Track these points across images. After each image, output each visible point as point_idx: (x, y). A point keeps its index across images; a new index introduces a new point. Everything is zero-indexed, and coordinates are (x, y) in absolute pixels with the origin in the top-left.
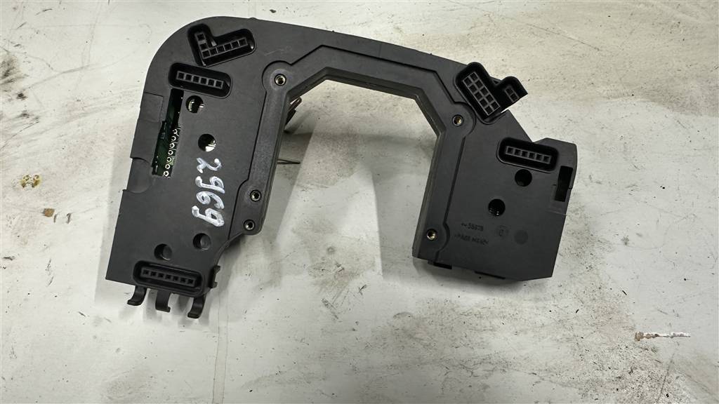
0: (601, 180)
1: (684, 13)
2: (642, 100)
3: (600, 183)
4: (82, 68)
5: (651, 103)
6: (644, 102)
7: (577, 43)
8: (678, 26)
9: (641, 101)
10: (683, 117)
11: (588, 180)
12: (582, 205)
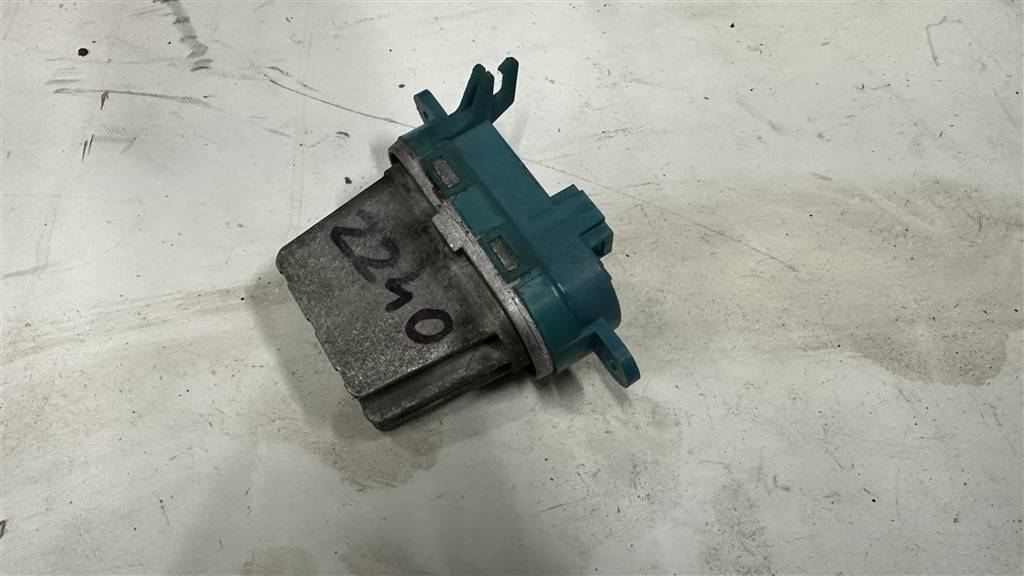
0: (789, 484)
1: (914, 214)
2: (852, 354)
3: (787, 489)
4: (36, 269)
5: (863, 360)
6: (854, 358)
7: (763, 257)
8: (905, 236)
9: (850, 357)
10: (907, 384)
11: (770, 483)
12: (762, 524)
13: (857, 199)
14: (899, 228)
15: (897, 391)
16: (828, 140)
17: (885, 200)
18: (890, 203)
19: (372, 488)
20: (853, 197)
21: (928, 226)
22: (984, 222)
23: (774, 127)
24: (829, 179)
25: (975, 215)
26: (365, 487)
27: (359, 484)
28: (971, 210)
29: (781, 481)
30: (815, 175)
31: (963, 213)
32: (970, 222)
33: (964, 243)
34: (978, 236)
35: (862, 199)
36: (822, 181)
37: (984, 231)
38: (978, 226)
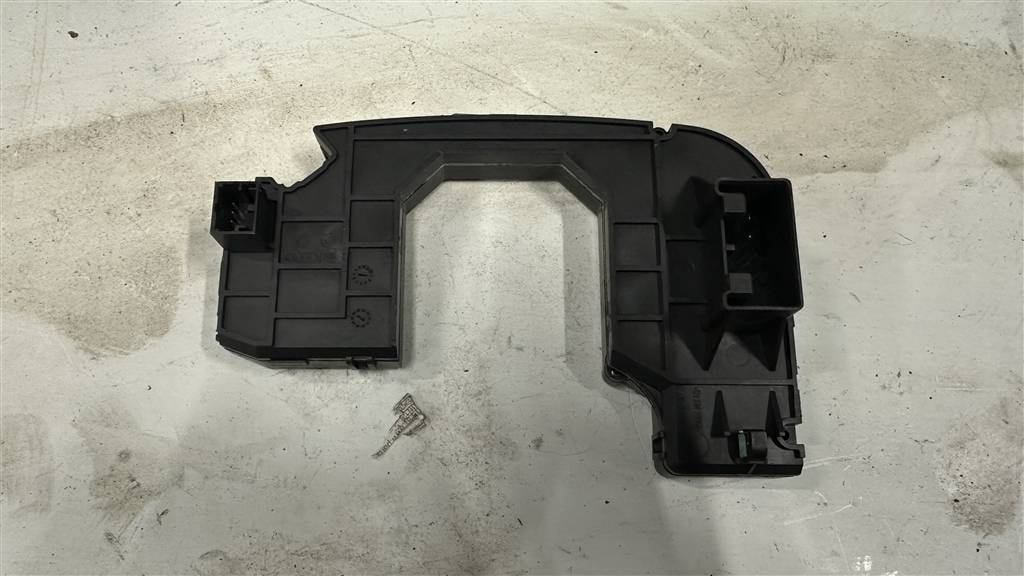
13: (651, 30)
14: (692, 64)
17: (683, 31)
18: (687, 35)
19: (105, 356)
20: (647, 28)
21: (726, 61)
22: (789, 54)
24: (625, 9)
25: (780, 47)
26: (99, 355)
27: (92, 352)
28: (776, 40)
29: (515, 343)
30: (609, 4)
31: (767, 44)
32: (774, 53)
33: (761, 79)
34: (777, 71)
35: (657, 31)
36: (616, 11)
37: (786, 65)
38: (780, 59)
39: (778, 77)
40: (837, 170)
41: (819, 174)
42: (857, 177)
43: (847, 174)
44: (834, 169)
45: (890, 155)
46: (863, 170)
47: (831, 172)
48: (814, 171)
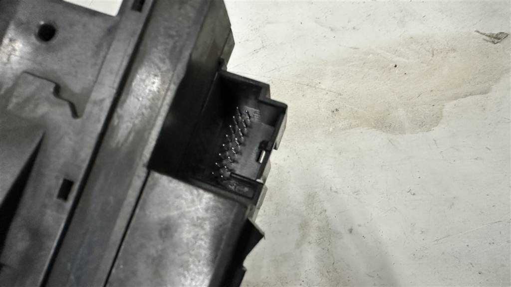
14: (391, 65)
15: (388, 141)
16: (358, 30)
17: (385, 52)
18: (388, 54)
20: (370, 54)
22: (435, 52)
23: (332, 30)
24: (358, 49)
25: (431, 50)
28: (428, 48)
29: (334, 189)
30: (351, 48)
31: (424, 50)
32: (428, 53)
33: (425, 65)
34: (431, 60)
35: (374, 54)
36: (355, 50)
37: (434, 57)
38: (432, 55)
39: (432, 62)
40: (468, 96)
41: (459, 99)
42: (479, 97)
43: (474, 96)
44: (466, 96)
45: (493, 85)
46: (480, 93)
47: (465, 97)
48: (456, 98)
